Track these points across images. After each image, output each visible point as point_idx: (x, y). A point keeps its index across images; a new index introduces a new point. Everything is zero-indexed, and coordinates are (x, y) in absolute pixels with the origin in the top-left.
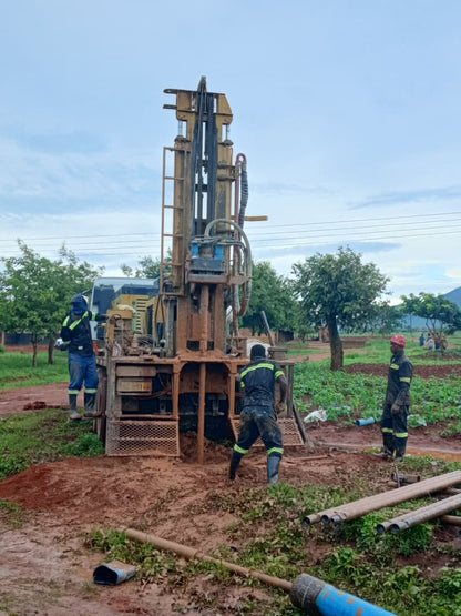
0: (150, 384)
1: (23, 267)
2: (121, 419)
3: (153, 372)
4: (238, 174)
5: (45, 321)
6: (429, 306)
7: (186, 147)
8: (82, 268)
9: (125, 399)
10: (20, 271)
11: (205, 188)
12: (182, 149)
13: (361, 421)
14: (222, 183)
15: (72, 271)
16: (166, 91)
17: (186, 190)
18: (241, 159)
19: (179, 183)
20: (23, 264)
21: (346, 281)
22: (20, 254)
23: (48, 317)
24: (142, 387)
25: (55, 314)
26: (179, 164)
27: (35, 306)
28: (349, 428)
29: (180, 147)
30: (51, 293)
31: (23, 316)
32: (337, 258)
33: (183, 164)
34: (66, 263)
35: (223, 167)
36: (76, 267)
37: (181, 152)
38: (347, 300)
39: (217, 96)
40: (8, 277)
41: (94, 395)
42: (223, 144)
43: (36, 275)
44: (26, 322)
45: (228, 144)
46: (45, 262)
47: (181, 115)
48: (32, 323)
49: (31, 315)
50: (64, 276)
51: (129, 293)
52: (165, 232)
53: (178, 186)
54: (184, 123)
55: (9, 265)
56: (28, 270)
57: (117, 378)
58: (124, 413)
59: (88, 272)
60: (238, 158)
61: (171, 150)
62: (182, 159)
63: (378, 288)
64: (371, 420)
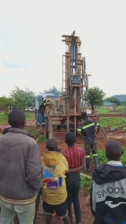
0: (61, 122)
1: (17, 92)
2: (53, 132)
3: (62, 119)
4: (83, 62)
5: (23, 105)
6: (113, 100)
7: (69, 55)
8: (31, 92)
9: (53, 126)
10: (16, 93)
11: (74, 67)
12: (67, 56)
13: (112, 130)
14: (79, 65)
15: (29, 93)
16: (62, 36)
17: (69, 68)
18: (84, 58)
19: (67, 65)
20: (17, 91)
21: (96, 94)
22: (16, 89)
23: (24, 104)
24: (58, 123)
25: (25, 103)
26: (67, 60)
27: (21, 101)
28: (108, 132)
29: (67, 55)
30: (24, 99)
31: (17, 104)
32: (93, 89)
33: (68, 60)
34: (27, 91)
35: (79, 61)
36: (29, 92)
37: (67, 57)
38: (96, 99)
39: (77, 37)
40: (13, 95)
41: (44, 125)
42: (79, 54)
43: (20, 94)
44: (18, 105)
45: (80, 54)
46: (22, 91)
47: (67, 43)
48: (20, 105)
49: (19, 104)
50: (27, 94)
51: (49, 97)
52: (63, 79)
53: (67, 67)
54: (68, 45)
55: (13, 92)
56: (18, 93)
57: (52, 120)
58: (54, 130)
59: (32, 93)
60: (83, 58)
61: (65, 56)
62: (68, 59)
63: (103, 96)
64: (114, 129)
